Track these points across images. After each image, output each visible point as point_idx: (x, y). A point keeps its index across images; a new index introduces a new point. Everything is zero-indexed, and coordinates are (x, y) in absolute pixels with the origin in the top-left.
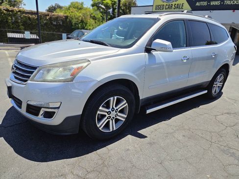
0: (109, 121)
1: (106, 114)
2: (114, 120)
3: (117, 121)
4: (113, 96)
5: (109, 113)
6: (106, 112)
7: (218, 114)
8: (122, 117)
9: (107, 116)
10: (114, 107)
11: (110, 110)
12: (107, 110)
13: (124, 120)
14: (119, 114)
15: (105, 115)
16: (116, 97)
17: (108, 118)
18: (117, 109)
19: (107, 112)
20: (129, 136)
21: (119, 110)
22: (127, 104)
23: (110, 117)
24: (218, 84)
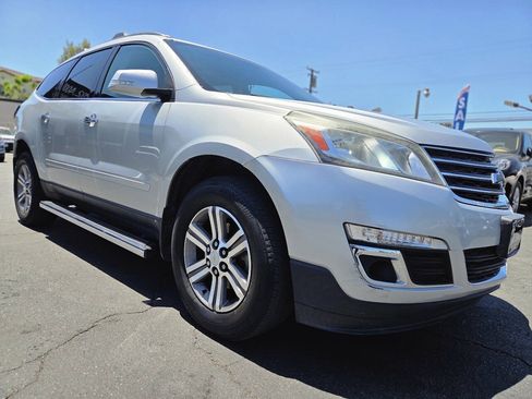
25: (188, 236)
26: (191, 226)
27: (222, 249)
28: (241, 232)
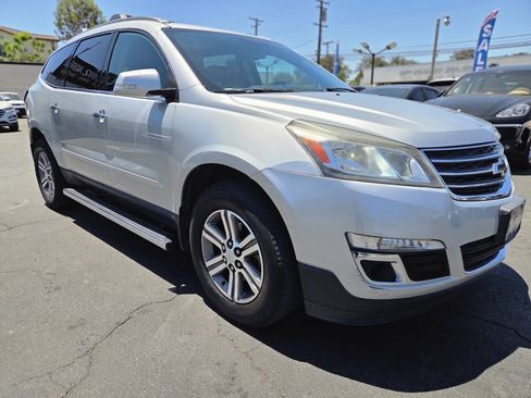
25: (204, 234)
26: (206, 226)
27: (236, 249)
28: (251, 236)
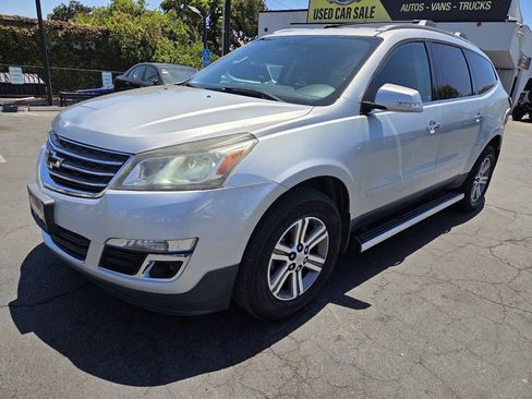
0: (291, 274)
1: (286, 258)
2: (300, 273)
3: (306, 271)
4: (302, 216)
5: (292, 256)
6: (286, 254)
7: (494, 243)
8: (316, 263)
9: (289, 262)
10: (302, 242)
11: (295, 249)
12: (289, 251)
13: (319, 269)
14: (311, 258)
15: (284, 262)
16: (307, 219)
17: (289, 269)
18: (307, 247)
19: (289, 255)
20: (330, 306)
21: (310, 248)
22: (327, 234)
23: (294, 264)
24: (481, 179)
